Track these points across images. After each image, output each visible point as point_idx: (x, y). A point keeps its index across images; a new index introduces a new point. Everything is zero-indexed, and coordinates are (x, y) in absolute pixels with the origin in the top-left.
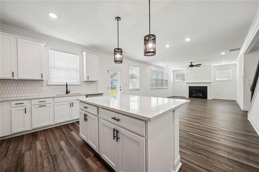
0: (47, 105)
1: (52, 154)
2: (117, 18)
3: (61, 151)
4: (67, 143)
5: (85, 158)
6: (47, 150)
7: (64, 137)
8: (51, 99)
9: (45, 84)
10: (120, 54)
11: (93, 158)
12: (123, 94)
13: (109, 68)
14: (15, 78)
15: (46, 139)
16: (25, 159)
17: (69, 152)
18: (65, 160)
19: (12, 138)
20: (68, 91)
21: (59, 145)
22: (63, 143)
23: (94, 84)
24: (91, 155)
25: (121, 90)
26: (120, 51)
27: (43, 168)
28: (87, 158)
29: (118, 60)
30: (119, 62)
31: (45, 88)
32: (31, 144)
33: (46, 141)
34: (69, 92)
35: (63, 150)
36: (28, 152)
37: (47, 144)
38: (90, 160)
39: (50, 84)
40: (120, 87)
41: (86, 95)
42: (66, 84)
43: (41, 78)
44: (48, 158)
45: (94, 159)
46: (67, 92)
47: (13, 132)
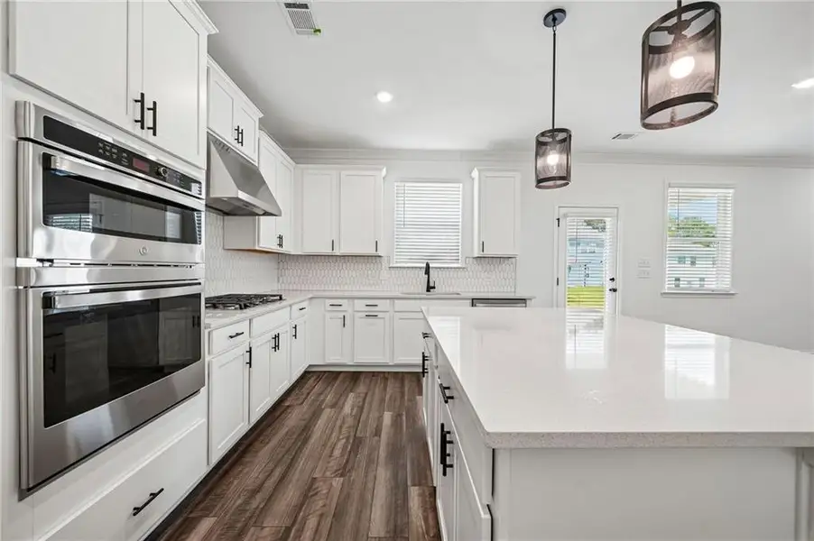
0: (380, 315)
1: (358, 434)
2: (551, 17)
3: (376, 435)
4: (396, 422)
5: (409, 483)
6: (355, 419)
7: (398, 403)
8: (388, 301)
9: (385, 264)
10: (561, 152)
11: (427, 494)
12: (624, 313)
13: (563, 211)
14: (337, 252)
15: (366, 394)
16: (319, 422)
17: (388, 444)
18: (371, 461)
19: (325, 372)
20: (432, 285)
21: (380, 418)
22: (388, 417)
23: (505, 266)
24: (427, 483)
25: (615, 290)
26: (564, 140)
27: (330, 456)
28: (414, 485)
29: (554, 173)
30: (551, 183)
31: (385, 274)
32: (341, 395)
33: (364, 399)
34: (434, 288)
35: (380, 436)
36: (329, 410)
37: (361, 408)
38: (420, 495)
39: (395, 265)
40: (613, 279)
41: (473, 299)
42: (425, 265)
43: (374, 252)
44: (348, 438)
45: (427, 499)
46: (429, 288)
47: (328, 361)
